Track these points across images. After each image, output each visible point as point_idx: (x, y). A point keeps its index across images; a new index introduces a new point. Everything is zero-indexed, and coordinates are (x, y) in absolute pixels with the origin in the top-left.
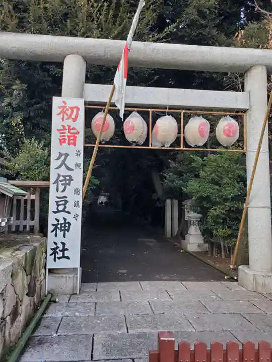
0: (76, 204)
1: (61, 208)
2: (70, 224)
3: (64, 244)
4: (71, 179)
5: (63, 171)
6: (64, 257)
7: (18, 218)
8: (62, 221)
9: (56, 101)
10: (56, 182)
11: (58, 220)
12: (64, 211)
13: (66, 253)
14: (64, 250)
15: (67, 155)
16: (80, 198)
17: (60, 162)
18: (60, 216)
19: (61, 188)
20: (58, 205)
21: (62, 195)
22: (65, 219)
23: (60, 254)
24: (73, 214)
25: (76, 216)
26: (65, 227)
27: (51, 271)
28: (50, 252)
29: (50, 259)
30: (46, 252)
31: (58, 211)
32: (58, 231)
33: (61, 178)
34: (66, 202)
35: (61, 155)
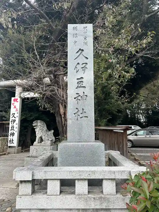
0: (16, 128)
1: (12, 129)
2: (14, 133)
3: (12, 139)
4: (15, 121)
5: (13, 118)
6: (12, 143)
7: (5, 133)
8: (12, 133)
9: (13, 99)
10: (11, 122)
11: (11, 132)
12: (13, 130)
13: (13, 142)
14: (13, 141)
15: (14, 114)
16: (17, 126)
17: (13, 116)
18: (12, 131)
19: (12, 123)
20: (12, 128)
21: (12, 125)
22: (13, 132)
23: (11, 142)
24: (15, 131)
25: (16, 131)
26: (13, 134)
27: (9, 147)
28: (9, 141)
29: (9, 143)
30: (8, 141)
31: (12, 130)
32: (11, 136)
33: (13, 120)
34: (14, 127)
35: (13, 114)
